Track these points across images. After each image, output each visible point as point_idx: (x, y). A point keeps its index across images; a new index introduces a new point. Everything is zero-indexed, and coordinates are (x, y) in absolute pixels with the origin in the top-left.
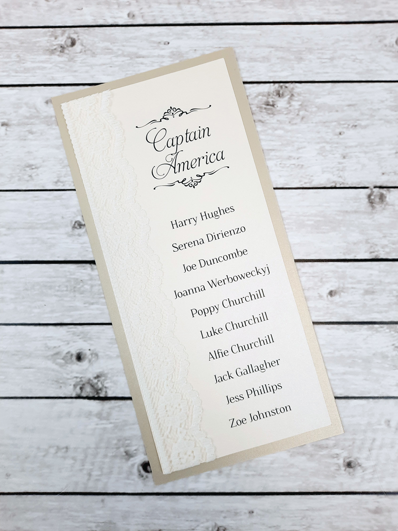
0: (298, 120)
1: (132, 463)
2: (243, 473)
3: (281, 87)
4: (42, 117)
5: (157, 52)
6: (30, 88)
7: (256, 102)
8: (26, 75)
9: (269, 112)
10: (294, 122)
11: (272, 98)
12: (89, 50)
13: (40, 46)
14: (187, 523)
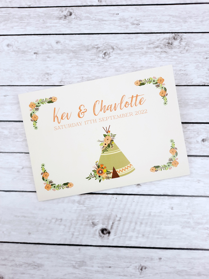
0: (185, 51)
1: (96, 229)
2: (156, 236)
3: (176, 35)
4: (54, 50)
5: (112, 18)
6: (49, 35)
7: (163, 42)
8: (47, 29)
9: (170, 47)
10: (183, 52)
11: (171, 40)
12: (78, 17)
13: (54, 16)
14: (125, 263)
